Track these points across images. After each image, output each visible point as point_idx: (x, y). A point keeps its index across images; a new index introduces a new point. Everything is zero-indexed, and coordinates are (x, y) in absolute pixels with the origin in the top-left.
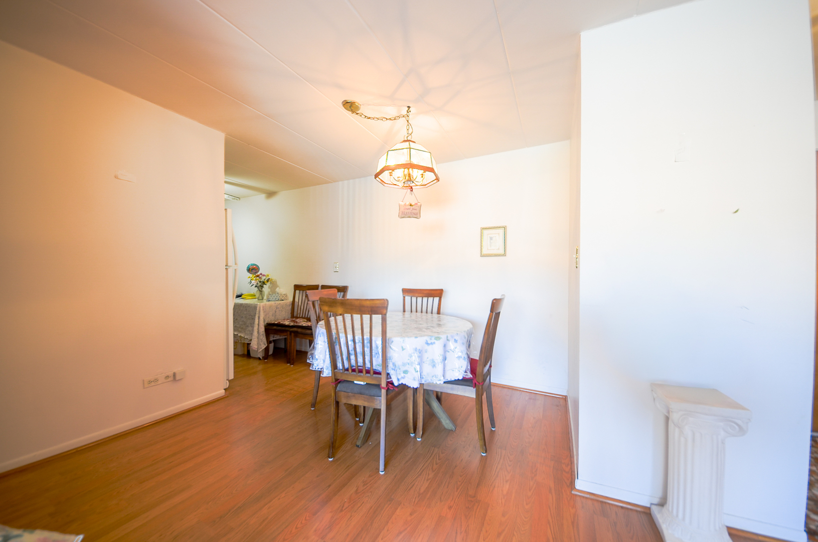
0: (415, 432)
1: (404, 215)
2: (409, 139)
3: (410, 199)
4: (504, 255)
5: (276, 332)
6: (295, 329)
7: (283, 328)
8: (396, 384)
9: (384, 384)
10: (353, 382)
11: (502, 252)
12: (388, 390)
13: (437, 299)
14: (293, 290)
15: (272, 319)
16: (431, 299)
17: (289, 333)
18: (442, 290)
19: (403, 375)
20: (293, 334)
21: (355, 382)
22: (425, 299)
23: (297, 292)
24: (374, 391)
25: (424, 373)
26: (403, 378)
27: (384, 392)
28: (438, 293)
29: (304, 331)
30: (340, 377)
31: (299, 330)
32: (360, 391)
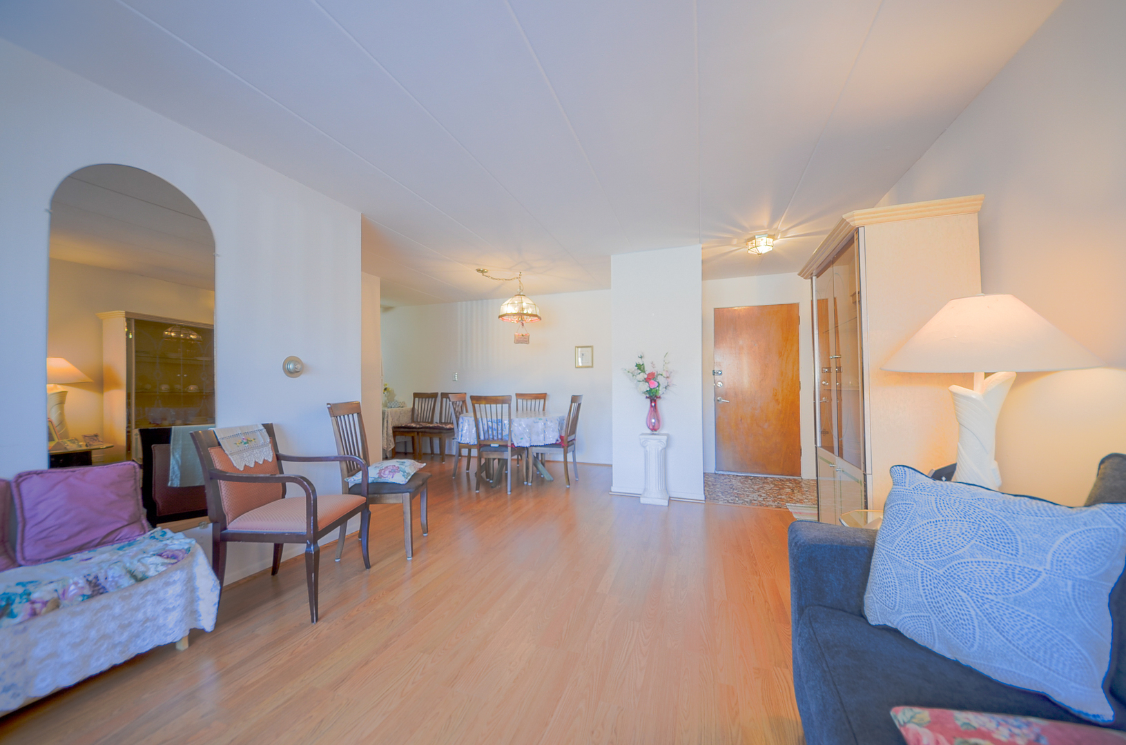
0: (527, 481)
1: (518, 341)
2: (521, 294)
3: (523, 331)
4: (592, 367)
5: (402, 433)
6: (423, 430)
7: (411, 430)
8: (516, 445)
9: (509, 444)
10: (490, 445)
11: (591, 365)
12: (512, 448)
13: (542, 401)
14: (413, 398)
15: (397, 424)
16: (538, 401)
17: (416, 433)
18: (546, 394)
19: (520, 440)
20: (420, 434)
21: (492, 445)
22: (533, 402)
23: (417, 399)
24: (504, 449)
25: (533, 439)
26: (521, 442)
27: (509, 449)
28: (543, 396)
29: (431, 431)
30: (482, 443)
31: (427, 430)
32: (495, 450)
